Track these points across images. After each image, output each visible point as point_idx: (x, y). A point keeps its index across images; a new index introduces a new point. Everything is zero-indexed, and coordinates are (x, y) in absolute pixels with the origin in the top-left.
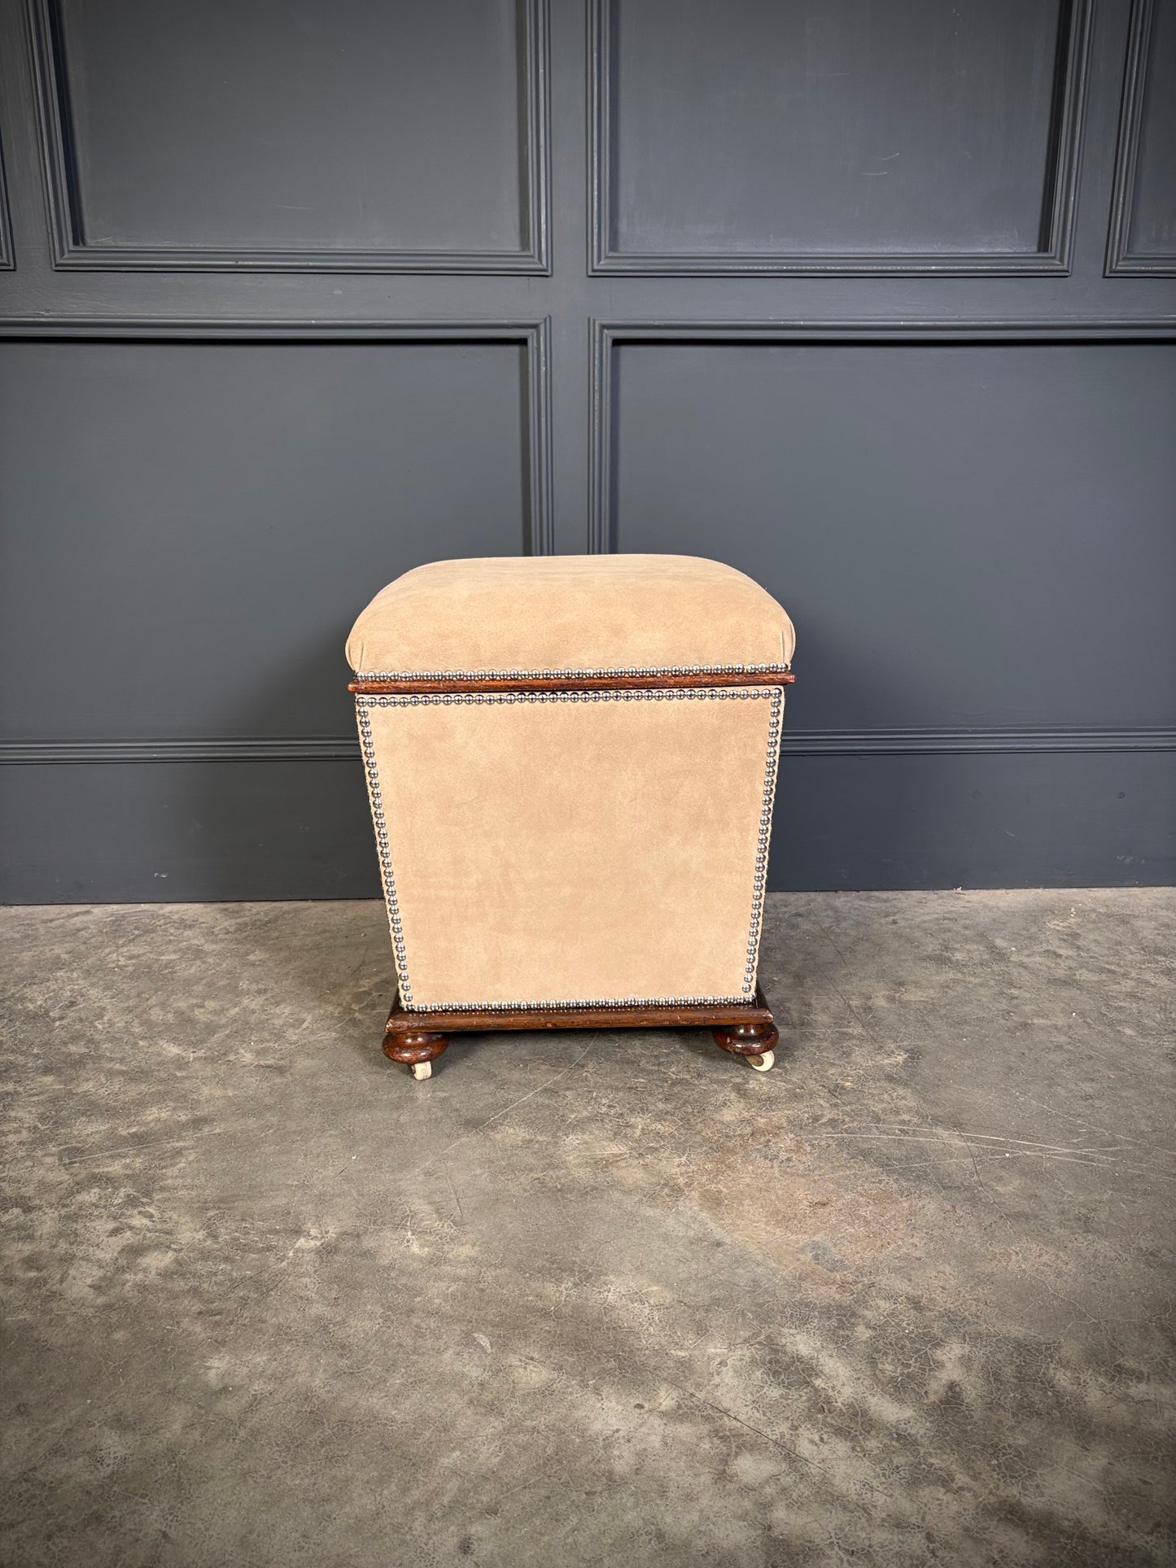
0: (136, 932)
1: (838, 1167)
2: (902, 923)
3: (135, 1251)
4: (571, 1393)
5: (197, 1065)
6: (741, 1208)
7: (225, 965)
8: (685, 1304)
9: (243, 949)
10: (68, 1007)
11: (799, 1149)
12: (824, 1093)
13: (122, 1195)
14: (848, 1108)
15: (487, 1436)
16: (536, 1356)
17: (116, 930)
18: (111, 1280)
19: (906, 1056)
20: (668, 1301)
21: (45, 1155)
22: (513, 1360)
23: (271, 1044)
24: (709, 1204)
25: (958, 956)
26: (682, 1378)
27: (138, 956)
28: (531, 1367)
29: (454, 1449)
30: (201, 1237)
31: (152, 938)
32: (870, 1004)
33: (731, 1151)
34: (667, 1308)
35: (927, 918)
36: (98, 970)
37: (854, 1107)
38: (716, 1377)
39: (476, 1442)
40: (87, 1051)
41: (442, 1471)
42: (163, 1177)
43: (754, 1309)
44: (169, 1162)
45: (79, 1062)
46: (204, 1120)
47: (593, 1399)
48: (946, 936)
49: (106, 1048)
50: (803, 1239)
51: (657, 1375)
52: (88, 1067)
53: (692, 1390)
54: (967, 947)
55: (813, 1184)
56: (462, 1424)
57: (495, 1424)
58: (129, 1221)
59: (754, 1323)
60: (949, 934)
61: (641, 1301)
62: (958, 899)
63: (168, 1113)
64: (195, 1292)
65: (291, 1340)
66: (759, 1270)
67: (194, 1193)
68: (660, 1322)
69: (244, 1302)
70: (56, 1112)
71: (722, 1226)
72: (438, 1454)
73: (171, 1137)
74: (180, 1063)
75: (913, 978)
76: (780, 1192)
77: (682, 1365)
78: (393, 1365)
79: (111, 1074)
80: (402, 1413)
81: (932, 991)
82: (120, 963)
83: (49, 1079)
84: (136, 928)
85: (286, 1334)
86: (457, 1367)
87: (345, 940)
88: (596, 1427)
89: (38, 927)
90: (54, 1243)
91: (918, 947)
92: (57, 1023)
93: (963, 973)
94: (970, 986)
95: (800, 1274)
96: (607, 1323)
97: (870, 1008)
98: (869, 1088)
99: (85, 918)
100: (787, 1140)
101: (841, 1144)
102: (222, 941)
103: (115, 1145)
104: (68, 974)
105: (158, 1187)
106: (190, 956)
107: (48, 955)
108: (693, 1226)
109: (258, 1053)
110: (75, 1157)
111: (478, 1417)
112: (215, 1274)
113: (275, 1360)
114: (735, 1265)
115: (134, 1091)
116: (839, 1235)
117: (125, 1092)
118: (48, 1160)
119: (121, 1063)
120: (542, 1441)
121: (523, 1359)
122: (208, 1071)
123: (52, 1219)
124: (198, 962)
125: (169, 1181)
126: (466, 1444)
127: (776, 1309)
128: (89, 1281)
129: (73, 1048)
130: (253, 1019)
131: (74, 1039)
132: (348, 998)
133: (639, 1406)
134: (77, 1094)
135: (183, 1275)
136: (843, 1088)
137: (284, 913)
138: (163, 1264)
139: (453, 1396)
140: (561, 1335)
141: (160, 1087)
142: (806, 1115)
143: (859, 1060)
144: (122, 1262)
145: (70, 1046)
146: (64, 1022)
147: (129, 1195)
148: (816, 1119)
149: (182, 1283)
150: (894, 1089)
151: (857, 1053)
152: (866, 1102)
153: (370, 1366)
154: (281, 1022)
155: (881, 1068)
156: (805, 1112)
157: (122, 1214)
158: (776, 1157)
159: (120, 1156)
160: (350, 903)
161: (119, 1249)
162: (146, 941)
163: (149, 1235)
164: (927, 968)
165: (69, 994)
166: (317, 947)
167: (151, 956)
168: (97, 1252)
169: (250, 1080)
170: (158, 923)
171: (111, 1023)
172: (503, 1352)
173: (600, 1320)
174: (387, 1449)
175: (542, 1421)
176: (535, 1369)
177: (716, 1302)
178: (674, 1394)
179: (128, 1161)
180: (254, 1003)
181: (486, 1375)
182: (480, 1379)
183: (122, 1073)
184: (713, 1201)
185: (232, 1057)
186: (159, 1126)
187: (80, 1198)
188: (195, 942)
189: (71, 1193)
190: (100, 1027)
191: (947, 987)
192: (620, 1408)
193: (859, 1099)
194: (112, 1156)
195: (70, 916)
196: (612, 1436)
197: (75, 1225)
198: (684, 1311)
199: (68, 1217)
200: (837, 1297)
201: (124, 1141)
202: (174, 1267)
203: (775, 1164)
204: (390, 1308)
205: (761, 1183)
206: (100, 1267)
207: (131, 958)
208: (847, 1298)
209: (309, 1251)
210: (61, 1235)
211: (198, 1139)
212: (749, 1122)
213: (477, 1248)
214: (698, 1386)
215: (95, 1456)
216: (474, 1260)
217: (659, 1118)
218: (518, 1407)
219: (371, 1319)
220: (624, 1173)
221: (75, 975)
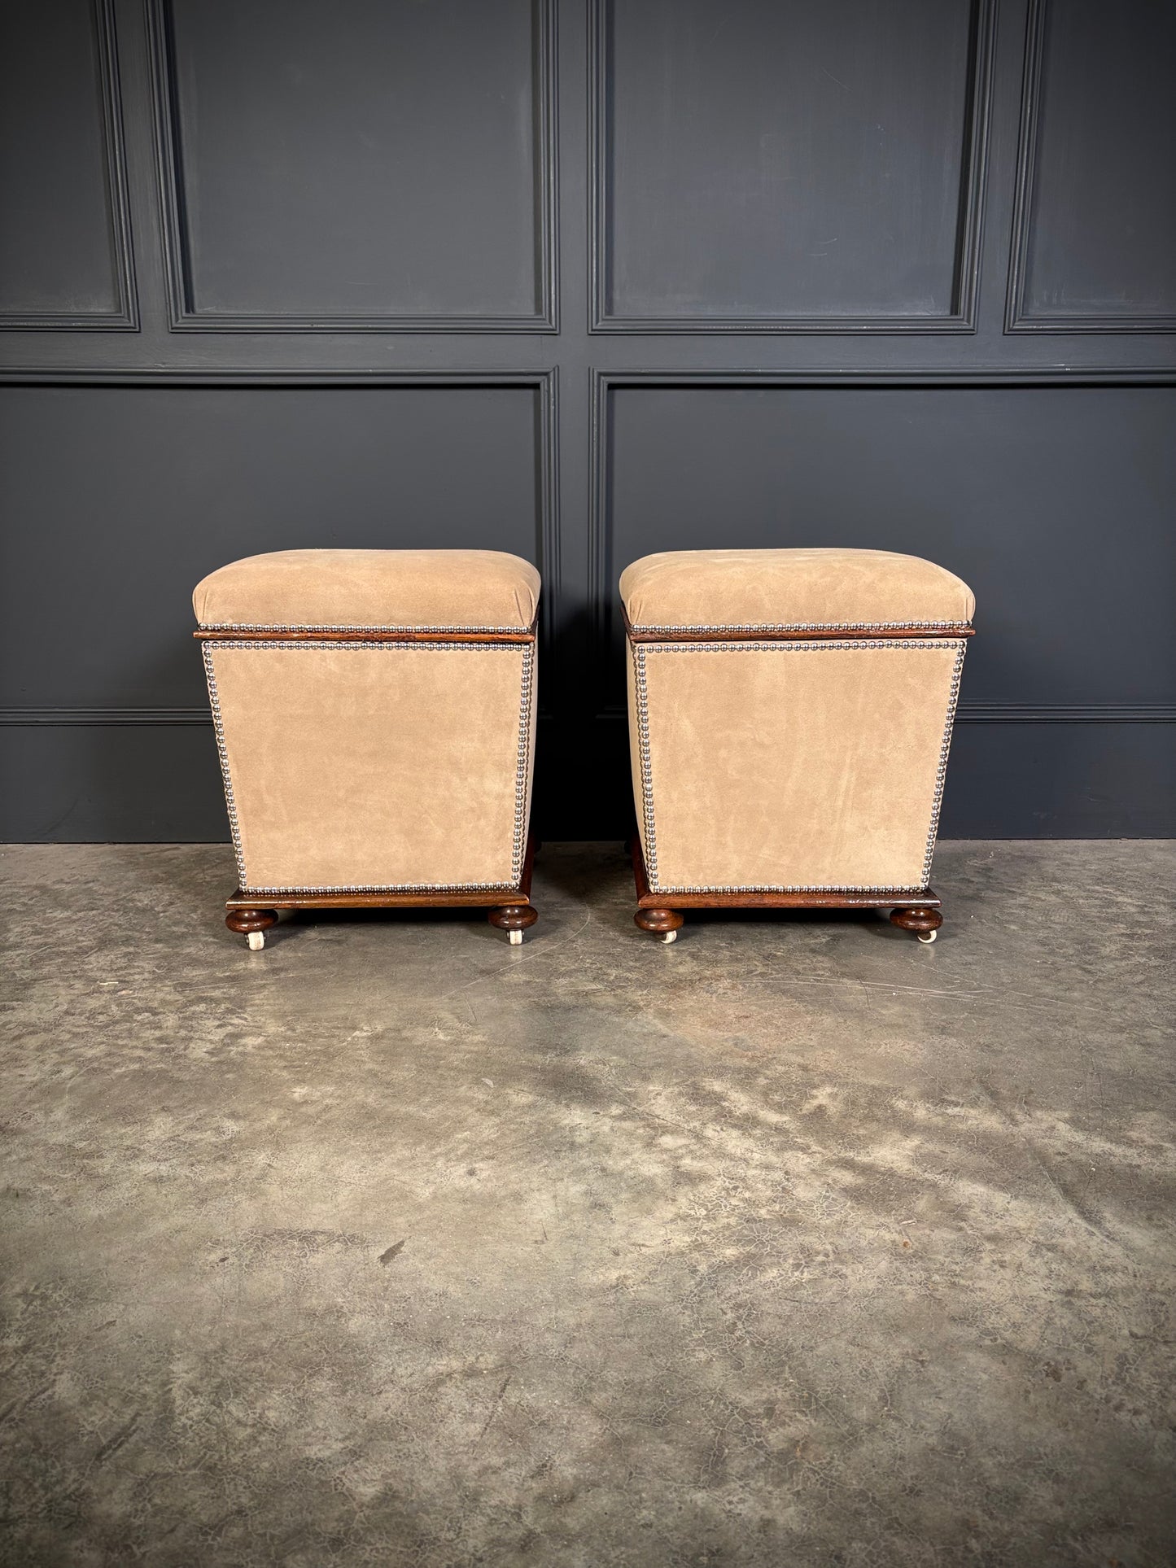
1: (762, 998)
4: (549, 1107)
6: (684, 1018)
8: (635, 1066)
10: (170, 905)
11: (734, 987)
12: (759, 958)
13: (223, 1007)
14: (776, 967)
16: (526, 1089)
17: (199, 860)
18: (220, 1049)
20: (623, 1064)
21: (163, 986)
22: (509, 1091)
24: (661, 1016)
26: (628, 1101)
28: (522, 1095)
30: (283, 1030)
33: (683, 989)
34: (622, 1068)
37: (781, 966)
38: (653, 1100)
41: (457, 1140)
42: (253, 999)
43: (684, 1068)
44: (256, 991)
46: (280, 969)
47: (563, 1109)
50: (728, 1035)
51: (610, 1099)
53: (635, 1106)
55: (741, 1007)
56: (472, 1120)
57: (496, 1120)
58: (230, 1021)
59: (684, 1075)
61: (604, 1064)
63: (251, 966)
64: (281, 1056)
65: (351, 1080)
66: (692, 1050)
67: (276, 1008)
68: (617, 1074)
69: (317, 1062)
70: (168, 963)
71: (669, 1027)
73: (253, 978)
76: (715, 1010)
77: (629, 1095)
78: (423, 1092)
85: (347, 1077)
86: (469, 1094)
92: (162, 914)
95: (722, 1052)
96: (578, 1074)
98: (796, 956)
99: (175, 852)
100: (726, 983)
101: (766, 986)
103: (215, 982)
104: (167, 886)
105: (248, 1004)
107: (151, 875)
108: (647, 1027)
109: (320, 933)
110: (186, 987)
111: (483, 1117)
112: (295, 1048)
113: (340, 1089)
114: (676, 1047)
116: (756, 1033)
118: (166, 989)
119: (213, 937)
120: (528, 1128)
121: (516, 1091)
123: (173, 1019)
125: (257, 1001)
127: (701, 1069)
128: (205, 1050)
131: (178, 924)
133: (597, 1113)
134: (184, 953)
135: (271, 1048)
136: (775, 955)
138: (257, 1043)
139: (466, 1107)
140: (544, 1079)
142: (743, 970)
143: (791, 940)
144: (228, 1041)
145: (175, 926)
146: (167, 914)
147: (228, 1008)
148: (751, 972)
149: (271, 1052)
150: (814, 957)
151: (790, 936)
152: (791, 963)
153: (407, 1093)
155: (807, 945)
156: (743, 968)
157: (224, 1017)
158: (716, 992)
159: (219, 988)
161: (224, 1034)
163: (245, 1028)
165: (169, 898)
168: (209, 1036)
169: (315, 948)
171: (202, 914)
172: (502, 1088)
173: (572, 1073)
175: (528, 1119)
176: (525, 1096)
177: (658, 1065)
178: (622, 1108)
179: (225, 990)
181: (490, 1098)
182: (485, 1099)
183: (214, 942)
184: (664, 1014)
185: (300, 935)
186: (245, 972)
187: (192, 1009)
189: (186, 1006)
190: (195, 917)
192: (583, 1114)
193: (786, 962)
194: (213, 987)
195: (163, 851)
196: (576, 1127)
197: (191, 1022)
198: (634, 1069)
199: (185, 1018)
200: (747, 1063)
201: (221, 980)
202: (265, 1044)
203: (714, 996)
204: (421, 1066)
205: (701, 1005)
206: (211, 1043)
207: (215, 876)
208: (755, 1065)
209: (362, 1038)
210: (181, 1027)
211: (277, 980)
212: (698, 973)
213: (486, 1037)
214: (639, 1104)
215: (219, 1131)
216: (483, 1043)
217: (629, 970)
218: (511, 1113)
219: (408, 1070)
220: (599, 999)
221: (171, 886)
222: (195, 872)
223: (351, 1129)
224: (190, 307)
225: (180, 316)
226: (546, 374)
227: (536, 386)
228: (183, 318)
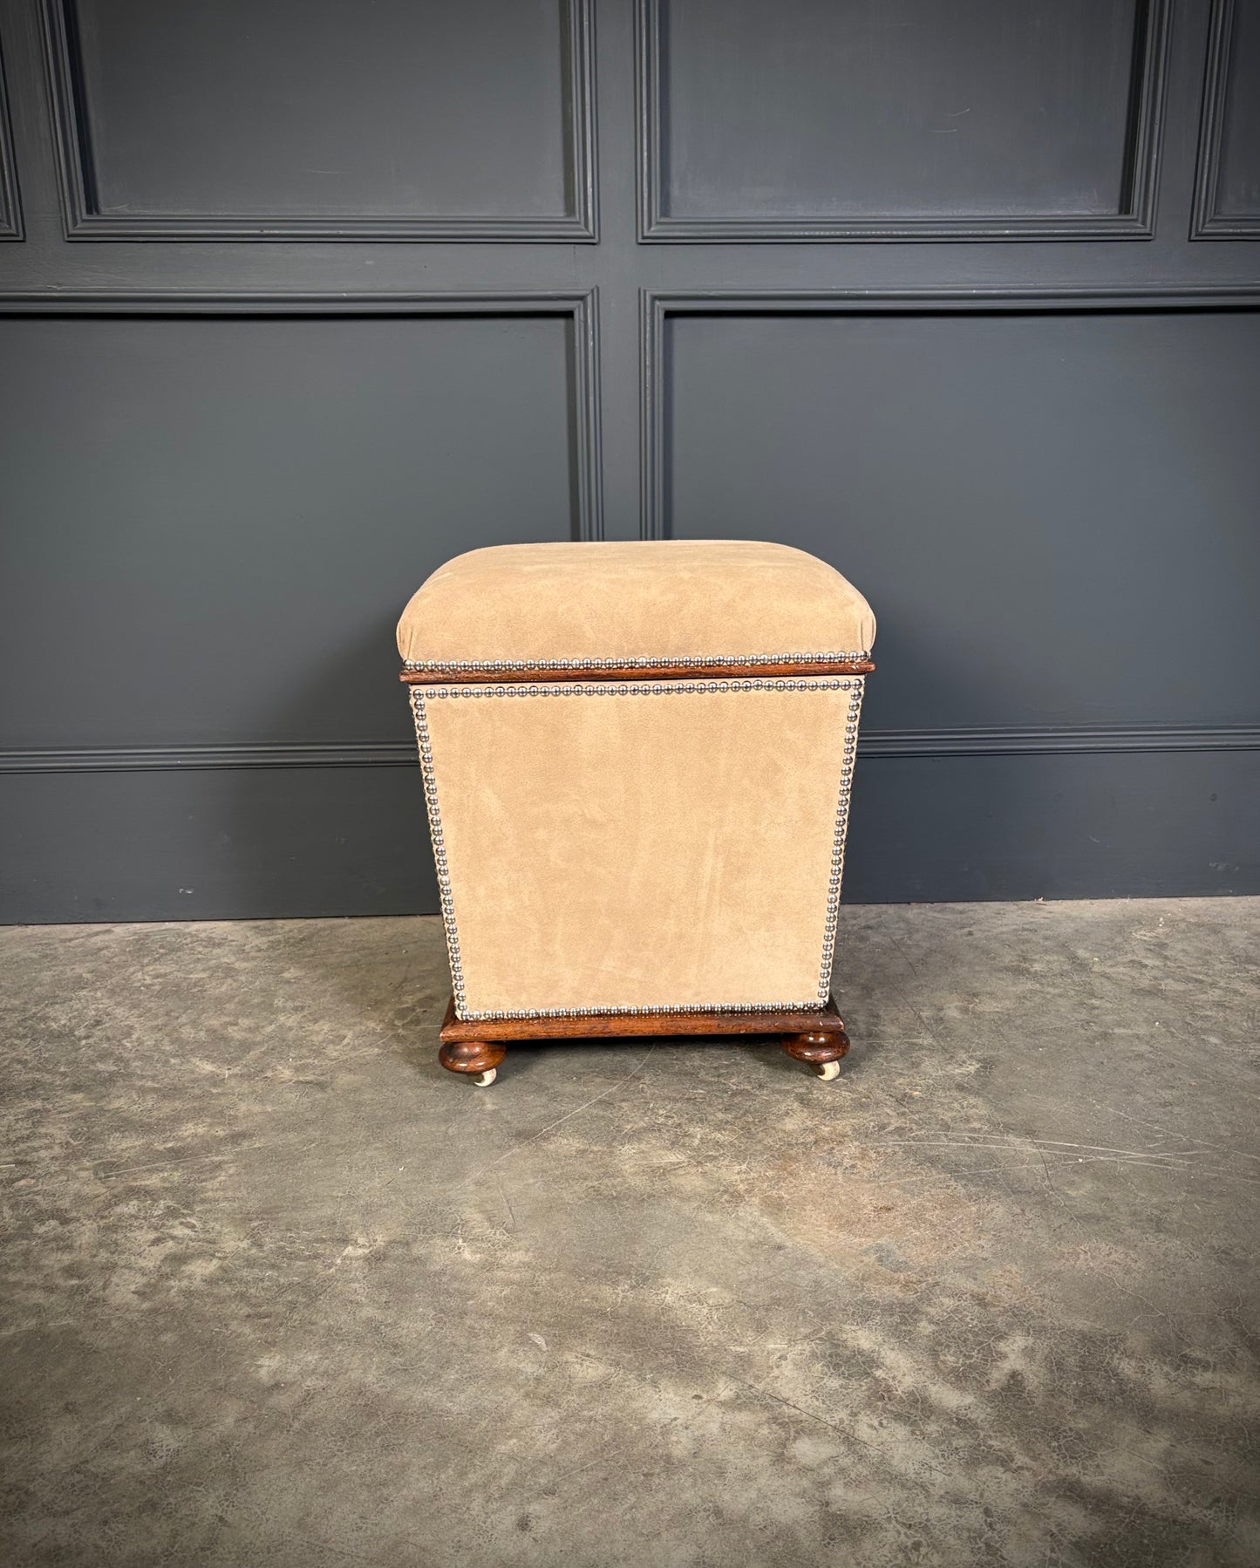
0: (162, 951)
1: (905, 1174)
2: (978, 935)
3: (179, 1259)
4: (628, 1387)
5: (233, 1082)
6: (803, 1213)
7: (257, 983)
8: (745, 1304)
9: (276, 966)
10: (94, 1026)
11: (864, 1155)
12: (891, 1101)
13: (162, 1206)
14: (916, 1117)
15: (543, 1426)
16: (592, 1353)
17: (140, 949)
18: (155, 1286)
19: (978, 1066)
20: (727, 1301)
21: (79, 1170)
22: (569, 1357)
23: (310, 1061)
24: (770, 1209)
25: (1037, 967)
26: (741, 1371)
27: (165, 975)
28: (587, 1363)
29: (510, 1437)
30: (246, 1246)
31: (179, 957)
32: (941, 1014)
33: (795, 1159)
34: (726, 1308)
35: (1005, 929)
36: (124, 989)
37: (922, 1115)
38: (775, 1370)
39: (533, 1430)
40: (116, 1068)
41: (499, 1456)
42: (204, 1190)
43: (814, 1307)
44: (208, 1175)
45: (111, 1079)
46: (244, 1135)
47: (650, 1391)
48: (1024, 947)
49: (137, 1066)
50: (867, 1242)
51: (715, 1369)
52: (118, 1084)
53: (752, 1382)
54: (1047, 958)
55: (877, 1190)
56: (519, 1415)
57: (554, 1414)
58: (171, 1231)
59: (815, 1320)
60: (1028, 945)
61: (699, 1302)
62: (1040, 909)
63: (205, 1129)
64: (242, 1297)
65: (342, 1340)
66: (821, 1272)
67: (236, 1205)
68: (719, 1321)
69: (293, 1306)
70: (88, 1128)
71: (783, 1231)
72: (495, 1441)
73: (209, 1152)
74: (215, 1080)
75: (989, 989)
76: (844, 1198)
77: (741, 1360)
78: (447, 1362)
79: (143, 1091)
80: (458, 1405)
81: (1007, 1002)
82: (146, 982)
83: (78, 1097)
84: (160, 947)
85: (337, 1334)
86: (513, 1363)
87: (385, 956)
88: (654, 1415)
89: (56, 946)
90: (94, 1252)
91: (994, 958)
92: (84, 1042)
93: (1041, 984)
94: (1048, 997)
95: (863, 1275)
96: (665, 1322)
97: (941, 1019)
98: (939, 1097)
99: (106, 937)
100: (853, 1148)
101: (908, 1151)
102: (254, 958)
103: (152, 1159)
104: (92, 994)
105: (198, 1199)
106: (220, 974)
107: (69, 974)
108: (753, 1230)
109: (297, 1070)
110: (111, 1171)
111: (535, 1408)
112: (262, 1280)
113: (327, 1358)
114: (797, 1267)
115: (167, 1108)
116: (904, 1238)
117: (159, 1109)
118: (83, 1174)
119: (153, 1080)
120: (600, 1430)
121: (580, 1356)
122: (245, 1087)
123: (90, 1230)
124: (229, 981)
125: (210, 1194)
126: (523, 1432)
127: (837, 1307)
128: (133, 1288)
129: (101, 1066)
130: (291, 1035)
131: (103, 1057)
132: (391, 1014)
133: (698, 1397)
134: (109, 1111)
135: (229, 1281)
136: (911, 1097)
137: (319, 931)
138: (207, 1272)
139: (509, 1390)
140: (617, 1333)
141: (195, 1104)
142: (872, 1124)
143: (930, 1070)
144: (166, 1269)
145: (98, 1064)
146: (91, 1041)
147: (168, 1207)
148: (883, 1127)
149: (228, 1289)
150: (963, 1098)
151: (927, 1063)
152: (934, 1110)
153: (423, 1363)
154: (320, 1038)
155: (951, 1077)
156: (871, 1121)
157: (163, 1225)
158: (840, 1164)
159: (157, 1170)
160: (390, 920)
161: (162, 1257)
162: (172, 959)
163: (192, 1244)
164: (1002, 979)
165: (93, 1013)
166: (356, 964)
167: (179, 974)
168: (140, 1261)
169: (288, 1096)
170: (184, 942)
171: (140, 1042)
172: (559, 1350)
173: (656, 1320)
174: (443, 1437)
175: (599, 1411)
176: (592, 1365)
177: (777, 1302)
178: (733, 1386)
179: (166, 1174)
180: (291, 1020)
181: (541, 1371)
182: (535, 1374)
183: (155, 1090)
184: (775, 1207)
185: (269, 1074)
186: (196, 1141)
187: (118, 1210)
188: (226, 960)
189: (109, 1206)
190: (129, 1045)
191: (1024, 997)
192: (678, 1399)
193: (927, 1108)
194: (148, 1170)
195: (90, 936)
196: (670, 1424)
197: (115, 1236)
198: (744, 1311)
199: (107, 1228)
200: (901, 1295)
201: (160, 1156)
202: (219, 1273)
203: (840, 1170)
204: (442, 1311)
205: (824, 1189)
206: (144, 1274)
207: (157, 977)
208: (911, 1297)
209: (357, 1259)
210: (101, 1245)
211: (238, 1153)
212: (812, 1131)
213: (530, 1254)
214: (757, 1378)
215: (148, 1450)
216: (527, 1265)
217: (719, 1127)
218: (575, 1399)
219: (422, 1320)
220: (682, 1181)
221: (99, 994)
222: (132, 970)
223: (343, 1439)
224: (92, 206)
225: (79, 218)
226: (582, 298)
227: (568, 315)
228: (83, 221)
